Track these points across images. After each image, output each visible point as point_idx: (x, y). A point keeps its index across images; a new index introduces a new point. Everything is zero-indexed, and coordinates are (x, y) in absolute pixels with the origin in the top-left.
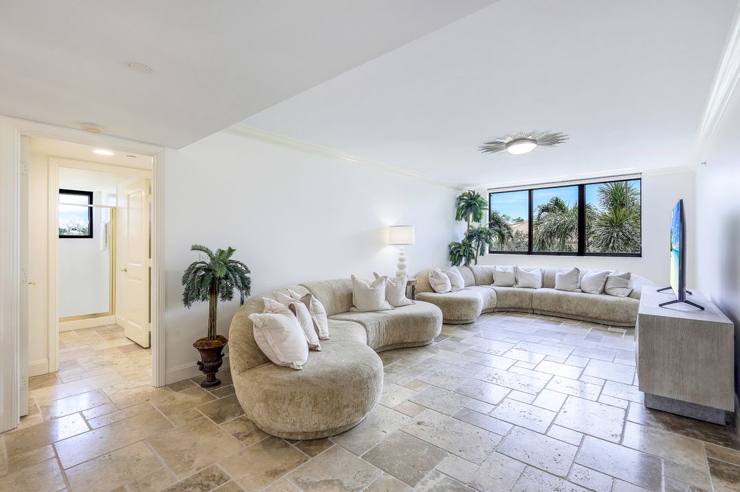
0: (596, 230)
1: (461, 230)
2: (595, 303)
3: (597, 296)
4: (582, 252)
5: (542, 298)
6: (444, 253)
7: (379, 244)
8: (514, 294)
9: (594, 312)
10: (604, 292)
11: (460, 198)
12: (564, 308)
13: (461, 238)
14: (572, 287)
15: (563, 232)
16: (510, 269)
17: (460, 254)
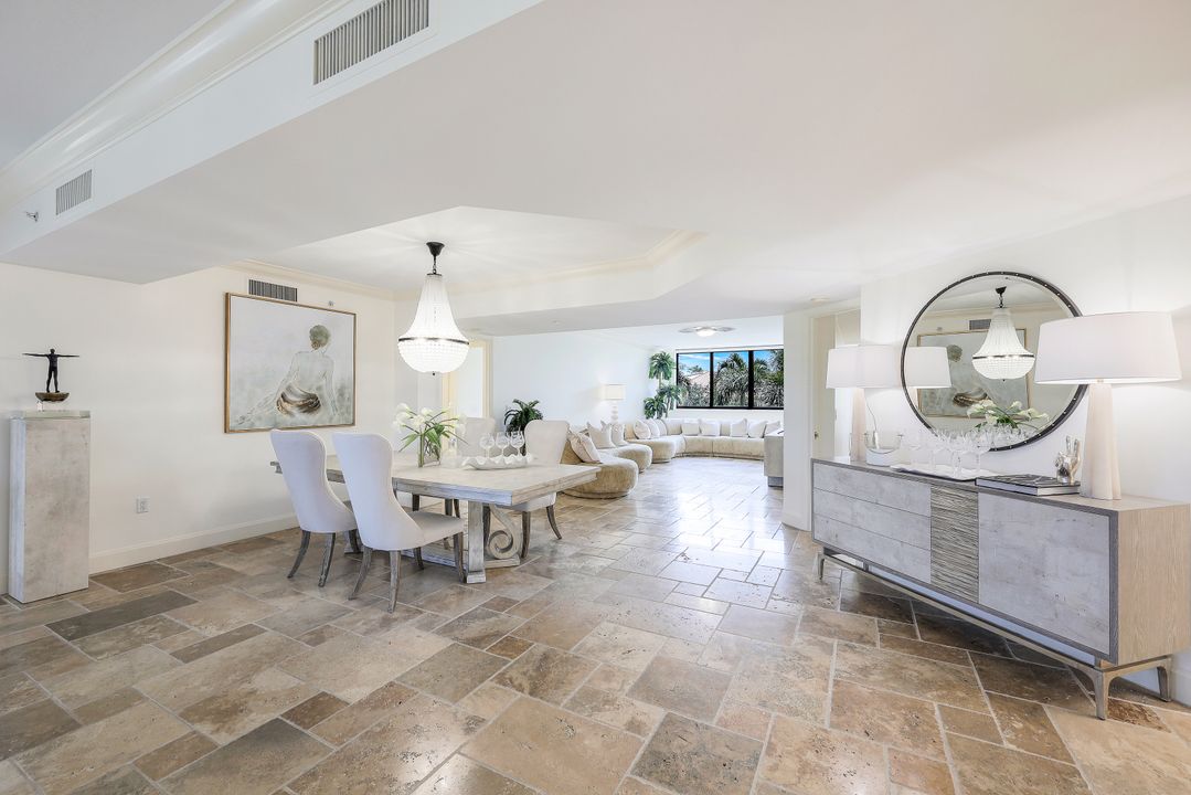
1: (653, 387)
3: (758, 439)
4: (751, 406)
5: (720, 443)
7: (598, 398)
8: (699, 441)
9: (756, 451)
11: (653, 358)
13: (654, 394)
14: (742, 434)
16: (695, 421)
17: (653, 408)
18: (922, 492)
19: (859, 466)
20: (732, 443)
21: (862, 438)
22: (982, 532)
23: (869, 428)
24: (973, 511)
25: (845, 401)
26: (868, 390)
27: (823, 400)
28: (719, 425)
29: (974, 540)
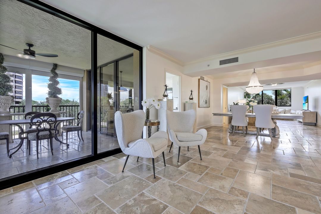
11: (245, 93)
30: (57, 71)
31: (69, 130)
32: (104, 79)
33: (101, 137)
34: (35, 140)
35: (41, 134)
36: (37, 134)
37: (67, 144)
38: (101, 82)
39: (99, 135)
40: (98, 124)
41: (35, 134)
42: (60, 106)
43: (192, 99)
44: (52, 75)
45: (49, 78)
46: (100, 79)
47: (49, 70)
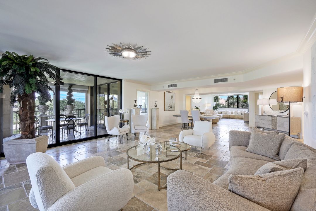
0: (240, 104)
1: (214, 104)
2: (240, 116)
3: (240, 115)
4: (238, 108)
5: (231, 115)
6: (212, 108)
7: (205, 106)
8: (226, 115)
9: (240, 117)
10: (241, 114)
11: (215, 97)
12: (235, 117)
13: (215, 105)
14: (236, 114)
15: (233, 103)
16: (225, 111)
17: (215, 108)
18: (270, 118)
19: (262, 115)
20: (234, 115)
21: (263, 112)
22: (277, 121)
23: (264, 110)
24: (276, 119)
25: (260, 107)
26: (264, 105)
27: (256, 106)
28: (230, 112)
29: (276, 122)
30: (72, 88)
31: (81, 125)
32: (101, 91)
33: (99, 130)
34: (66, 129)
35: (69, 126)
36: (68, 126)
37: (80, 132)
38: (100, 93)
39: (98, 129)
40: (98, 122)
41: (67, 126)
42: (75, 110)
43: (156, 106)
44: (69, 91)
45: (67, 93)
46: (99, 91)
47: (67, 88)
